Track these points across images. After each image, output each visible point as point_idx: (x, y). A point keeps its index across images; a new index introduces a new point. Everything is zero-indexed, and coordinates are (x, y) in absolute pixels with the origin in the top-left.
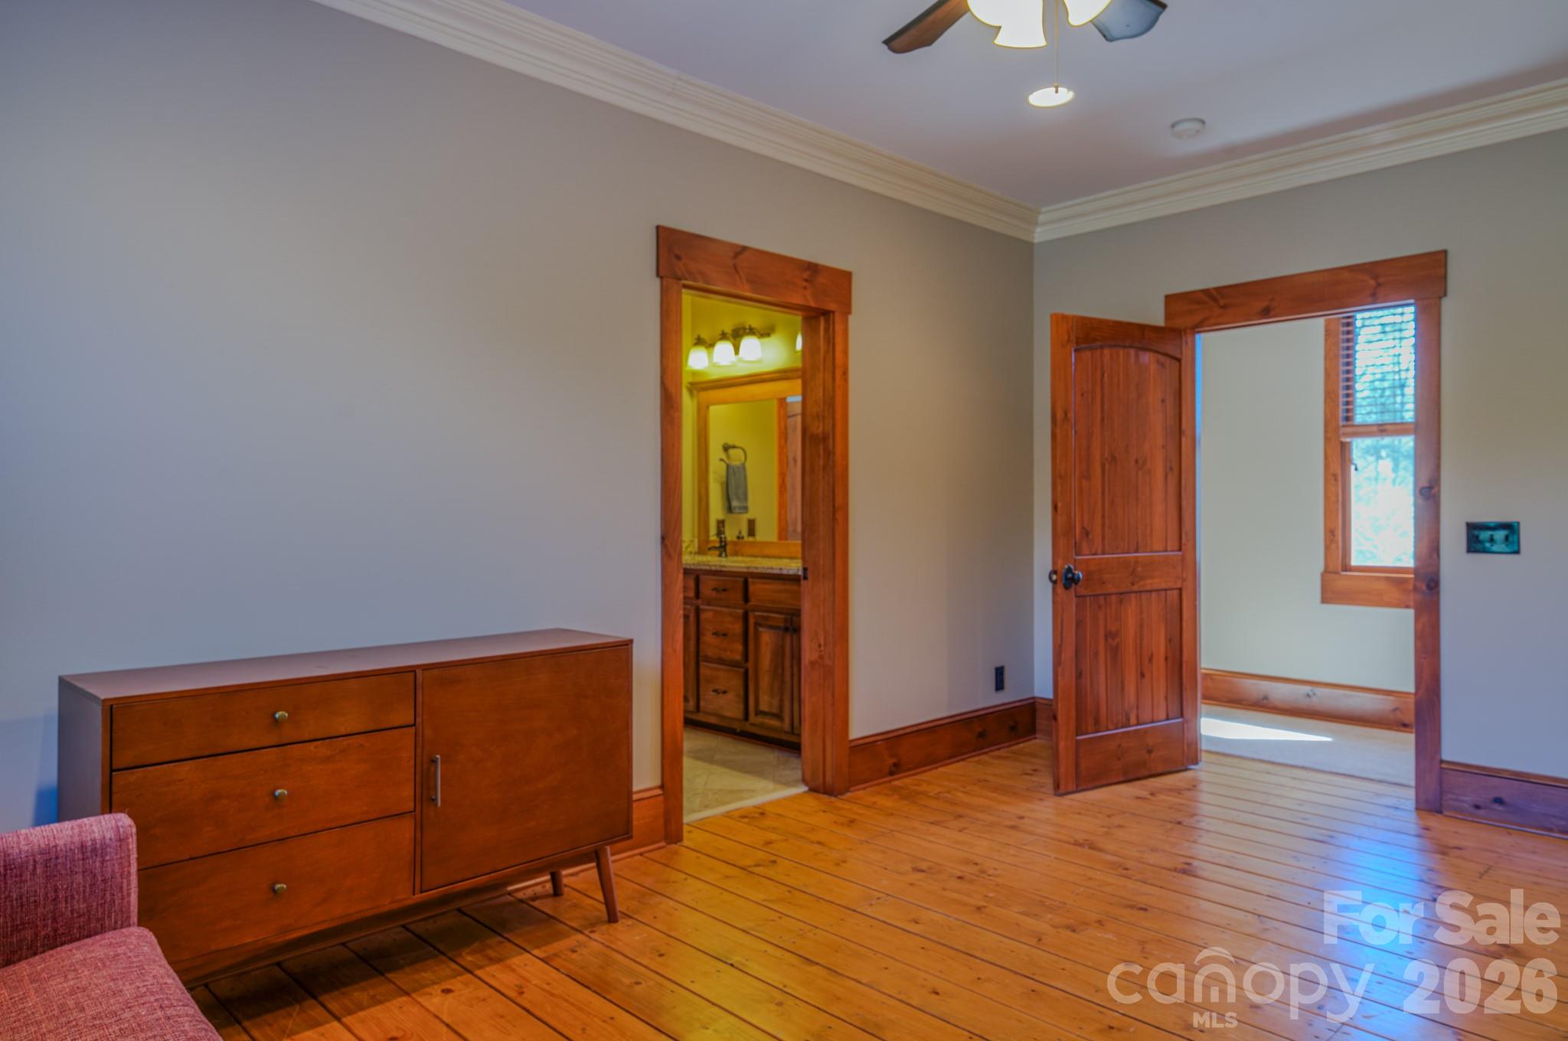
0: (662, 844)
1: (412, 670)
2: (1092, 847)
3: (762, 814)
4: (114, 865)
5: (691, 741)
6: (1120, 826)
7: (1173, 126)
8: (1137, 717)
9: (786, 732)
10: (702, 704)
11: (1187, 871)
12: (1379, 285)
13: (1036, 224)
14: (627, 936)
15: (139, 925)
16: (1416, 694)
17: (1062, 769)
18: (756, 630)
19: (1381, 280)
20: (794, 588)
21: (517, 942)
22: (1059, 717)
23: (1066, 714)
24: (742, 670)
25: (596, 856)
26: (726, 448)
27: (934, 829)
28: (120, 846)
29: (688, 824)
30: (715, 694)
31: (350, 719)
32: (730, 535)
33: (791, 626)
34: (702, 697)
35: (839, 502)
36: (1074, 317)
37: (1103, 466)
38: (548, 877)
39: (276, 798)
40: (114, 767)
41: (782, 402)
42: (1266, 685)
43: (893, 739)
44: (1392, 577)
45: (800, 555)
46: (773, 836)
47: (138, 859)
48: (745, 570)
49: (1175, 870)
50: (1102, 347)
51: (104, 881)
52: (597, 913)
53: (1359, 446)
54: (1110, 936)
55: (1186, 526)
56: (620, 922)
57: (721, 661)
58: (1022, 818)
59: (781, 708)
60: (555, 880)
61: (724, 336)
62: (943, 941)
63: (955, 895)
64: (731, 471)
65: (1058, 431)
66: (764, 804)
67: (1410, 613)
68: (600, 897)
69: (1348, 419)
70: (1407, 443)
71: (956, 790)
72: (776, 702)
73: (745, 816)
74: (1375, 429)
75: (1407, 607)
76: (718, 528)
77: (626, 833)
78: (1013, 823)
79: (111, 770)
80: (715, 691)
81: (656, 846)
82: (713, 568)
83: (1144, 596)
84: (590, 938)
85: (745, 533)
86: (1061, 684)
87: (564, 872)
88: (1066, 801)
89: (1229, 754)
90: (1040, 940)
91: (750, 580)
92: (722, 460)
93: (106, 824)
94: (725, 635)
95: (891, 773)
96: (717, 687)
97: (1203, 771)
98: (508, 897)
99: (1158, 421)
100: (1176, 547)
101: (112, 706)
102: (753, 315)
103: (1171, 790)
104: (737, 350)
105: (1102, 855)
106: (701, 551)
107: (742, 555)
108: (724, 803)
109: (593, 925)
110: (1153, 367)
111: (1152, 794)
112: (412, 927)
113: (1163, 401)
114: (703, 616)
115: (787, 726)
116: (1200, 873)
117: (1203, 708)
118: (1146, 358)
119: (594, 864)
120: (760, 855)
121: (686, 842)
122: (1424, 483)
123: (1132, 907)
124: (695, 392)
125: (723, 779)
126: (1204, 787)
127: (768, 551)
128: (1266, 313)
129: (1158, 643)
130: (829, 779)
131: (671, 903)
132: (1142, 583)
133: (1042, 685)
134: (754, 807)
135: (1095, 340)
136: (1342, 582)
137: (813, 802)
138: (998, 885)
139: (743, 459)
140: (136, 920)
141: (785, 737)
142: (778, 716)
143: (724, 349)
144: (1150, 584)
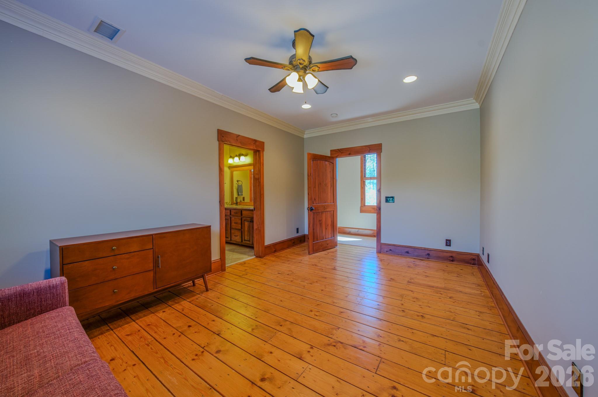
0: (221, 272)
1: (152, 235)
2: (316, 265)
3: (245, 263)
4: (60, 290)
5: (228, 247)
6: (322, 261)
7: (331, 115)
8: (325, 237)
9: (251, 244)
10: (232, 239)
11: (334, 269)
12: (370, 150)
13: (304, 134)
14: (211, 294)
15: (69, 306)
16: (377, 230)
17: (310, 249)
18: (244, 222)
19: (370, 148)
20: (252, 212)
21: (183, 298)
22: (309, 238)
23: (311, 237)
24: (241, 231)
25: (203, 277)
26: (238, 181)
27: (283, 264)
28: (62, 285)
29: (227, 267)
30: (235, 237)
31: (135, 248)
32: (239, 201)
33: (252, 221)
34: (232, 237)
35: (262, 193)
36: (312, 154)
37: (318, 185)
38: (192, 282)
39: (114, 269)
40: (64, 264)
41: (250, 171)
42: (350, 230)
43: (275, 245)
44: (372, 207)
45: (253, 205)
46: (246, 268)
47: (68, 288)
48: (241, 208)
49: (332, 269)
50: (318, 160)
51: (57, 295)
52: (204, 289)
53: (367, 182)
54: (319, 285)
55: (335, 198)
56: (209, 291)
57: (236, 229)
58: (302, 260)
59: (250, 239)
60: (193, 282)
61: (236, 156)
62: (284, 289)
63: (287, 279)
64: (239, 186)
65: (309, 178)
66: (245, 261)
67: (376, 214)
68: (204, 285)
69: (365, 176)
70: (375, 181)
71: (288, 255)
72: (249, 238)
73: (241, 264)
74: (370, 178)
75: (375, 213)
76: (236, 199)
77: (210, 270)
78: (299, 262)
79: (63, 265)
80: (235, 236)
81: (219, 272)
82: (234, 208)
83: (327, 212)
84: (201, 295)
85: (242, 200)
86: (310, 231)
87: (196, 280)
88: (311, 256)
89: (343, 244)
90: (304, 287)
91: (242, 211)
92: (236, 184)
93: (57, 280)
94: (237, 223)
95: (274, 252)
96: (235, 235)
97: (338, 248)
98: (182, 287)
99: (329, 175)
100: (333, 202)
101: (62, 248)
102: (243, 151)
103: (332, 252)
104: (239, 159)
105: (317, 267)
106: (232, 204)
107: (241, 205)
108: (236, 261)
109: (202, 292)
110: (328, 165)
111: (328, 253)
112: (156, 296)
113: (330, 172)
114: (232, 219)
115: (251, 243)
116: (337, 269)
117: (338, 235)
118: (327, 163)
119: (202, 278)
120: (244, 273)
121: (226, 271)
122: (378, 189)
123: (323, 278)
124: (230, 168)
125: (236, 256)
126: (338, 251)
127: (247, 204)
128: (350, 154)
129: (329, 223)
130: (260, 254)
131: (222, 285)
132: (326, 210)
133: (306, 232)
134: (243, 262)
135: (316, 159)
136: (364, 209)
137: (257, 260)
138: (296, 275)
139: (242, 183)
140: (68, 304)
141: (251, 245)
142: (249, 241)
143: (236, 159)
144: (328, 210)
